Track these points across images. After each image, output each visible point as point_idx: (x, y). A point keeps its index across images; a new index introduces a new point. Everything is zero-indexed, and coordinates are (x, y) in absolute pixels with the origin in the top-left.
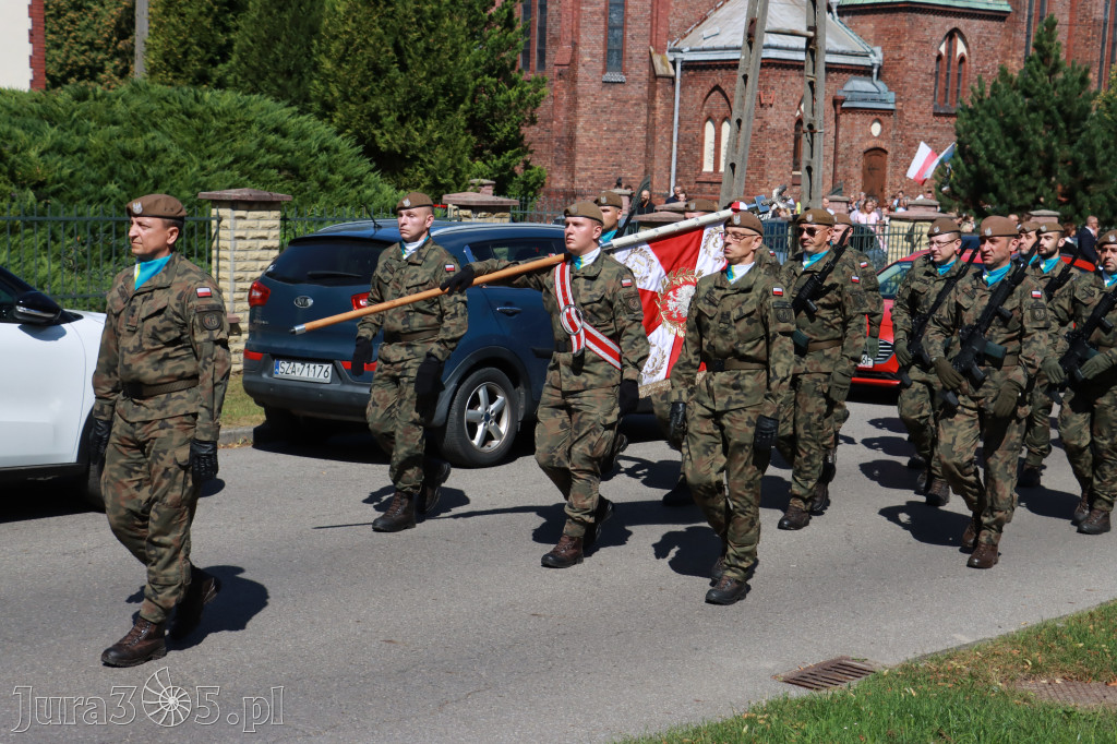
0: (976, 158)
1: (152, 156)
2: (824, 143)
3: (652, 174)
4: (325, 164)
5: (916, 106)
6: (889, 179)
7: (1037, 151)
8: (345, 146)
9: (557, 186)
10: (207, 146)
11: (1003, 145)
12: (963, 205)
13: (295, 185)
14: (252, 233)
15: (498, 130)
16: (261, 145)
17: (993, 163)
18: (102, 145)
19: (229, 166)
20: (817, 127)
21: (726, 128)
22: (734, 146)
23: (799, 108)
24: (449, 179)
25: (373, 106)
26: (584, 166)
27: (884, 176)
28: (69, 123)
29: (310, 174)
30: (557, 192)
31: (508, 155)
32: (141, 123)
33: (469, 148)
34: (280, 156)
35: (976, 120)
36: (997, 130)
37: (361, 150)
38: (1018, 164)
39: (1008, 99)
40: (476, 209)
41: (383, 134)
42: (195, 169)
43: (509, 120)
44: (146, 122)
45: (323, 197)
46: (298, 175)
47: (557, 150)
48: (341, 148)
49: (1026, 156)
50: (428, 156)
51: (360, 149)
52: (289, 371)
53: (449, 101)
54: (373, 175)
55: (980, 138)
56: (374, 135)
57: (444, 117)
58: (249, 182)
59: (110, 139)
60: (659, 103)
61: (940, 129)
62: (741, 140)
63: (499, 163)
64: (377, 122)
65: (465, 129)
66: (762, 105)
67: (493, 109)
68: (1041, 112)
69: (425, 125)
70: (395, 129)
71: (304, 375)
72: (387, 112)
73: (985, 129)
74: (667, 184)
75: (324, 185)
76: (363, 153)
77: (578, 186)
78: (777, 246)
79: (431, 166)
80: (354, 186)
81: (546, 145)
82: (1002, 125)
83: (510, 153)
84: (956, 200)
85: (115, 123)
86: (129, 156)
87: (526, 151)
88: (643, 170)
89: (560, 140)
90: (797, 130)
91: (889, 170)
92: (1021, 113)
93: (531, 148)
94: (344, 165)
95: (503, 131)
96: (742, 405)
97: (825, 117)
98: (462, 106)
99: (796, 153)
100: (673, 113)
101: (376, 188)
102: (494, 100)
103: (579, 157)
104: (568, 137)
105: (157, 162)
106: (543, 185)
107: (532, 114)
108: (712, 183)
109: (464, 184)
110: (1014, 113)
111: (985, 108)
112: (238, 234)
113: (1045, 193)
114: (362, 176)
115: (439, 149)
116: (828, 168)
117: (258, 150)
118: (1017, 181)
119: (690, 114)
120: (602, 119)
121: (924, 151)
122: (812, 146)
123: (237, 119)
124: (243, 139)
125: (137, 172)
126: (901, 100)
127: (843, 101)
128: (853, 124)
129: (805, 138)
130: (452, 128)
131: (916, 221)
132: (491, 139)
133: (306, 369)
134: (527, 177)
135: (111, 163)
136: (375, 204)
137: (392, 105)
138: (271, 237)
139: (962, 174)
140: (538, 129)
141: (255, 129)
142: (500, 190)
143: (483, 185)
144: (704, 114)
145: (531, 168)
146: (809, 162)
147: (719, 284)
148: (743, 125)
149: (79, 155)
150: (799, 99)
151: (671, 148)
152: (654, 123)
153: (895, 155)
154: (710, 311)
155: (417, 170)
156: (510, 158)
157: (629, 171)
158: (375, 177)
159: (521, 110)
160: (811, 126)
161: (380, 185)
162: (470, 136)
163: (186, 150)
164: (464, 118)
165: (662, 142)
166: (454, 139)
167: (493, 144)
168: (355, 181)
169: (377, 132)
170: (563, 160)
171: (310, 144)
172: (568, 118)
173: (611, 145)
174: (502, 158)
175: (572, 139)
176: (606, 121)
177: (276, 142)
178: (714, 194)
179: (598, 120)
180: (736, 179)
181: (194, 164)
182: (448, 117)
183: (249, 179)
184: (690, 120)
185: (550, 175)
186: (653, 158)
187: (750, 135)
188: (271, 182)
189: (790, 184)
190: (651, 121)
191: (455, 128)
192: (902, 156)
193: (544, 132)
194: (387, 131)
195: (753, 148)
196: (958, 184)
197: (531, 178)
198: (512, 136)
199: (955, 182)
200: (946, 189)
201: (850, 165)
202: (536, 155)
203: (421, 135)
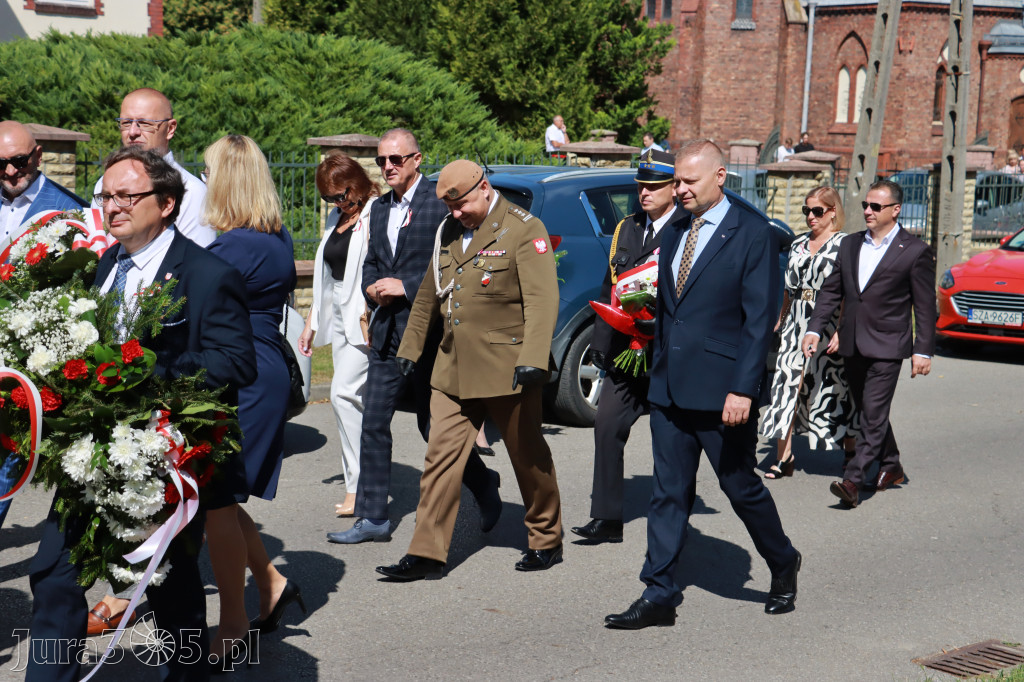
1: (264, 102)
2: (969, 85)
3: (782, 125)
4: (439, 111)
8: (462, 93)
9: (682, 138)
10: (319, 92)
15: (622, 79)
16: (374, 91)
18: (214, 91)
19: (341, 113)
20: (962, 69)
21: (862, 76)
22: (871, 90)
23: (941, 54)
25: (493, 53)
26: (710, 117)
28: (181, 68)
29: (424, 121)
31: (631, 105)
32: (253, 68)
33: (591, 97)
34: (394, 103)
37: (477, 97)
40: (594, 156)
41: (502, 83)
42: (306, 116)
43: (633, 69)
44: (258, 68)
45: (438, 145)
46: (412, 123)
47: (682, 101)
48: (456, 95)
50: (550, 105)
53: (570, 49)
54: (489, 123)
56: (493, 84)
57: (565, 65)
58: (362, 130)
59: (222, 85)
60: (790, 50)
62: (879, 84)
63: (623, 113)
64: (497, 70)
65: (586, 78)
66: (900, 51)
67: (617, 56)
69: (546, 73)
70: (515, 77)
72: (506, 60)
75: (439, 133)
76: (479, 100)
78: (916, 198)
80: (469, 134)
81: (670, 96)
83: (634, 103)
85: (227, 68)
86: (240, 102)
88: (772, 121)
89: (686, 90)
90: (938, 77)
94: (459, 112)
95: (628, 81)
98: (584, 54)
99: (937, 101)
100: (805, 62)
101: (492, 136)
102: (618, 48)
103: (706, 108)
104: (695, 87)
105: (269, 108)
106: (667, 136)
107: (658, 63)
108: (845, 134)
109: (585, 135)
114: (478, 124)
115: (560, 97)
116: (972, 117)
117: (371, 96)
119: (823, 62)
120: (730, 68)
122: (956, 89)
123: (351, 64)
124: (356, 85)
125: (248, 117)
127: (990, 46)
128: (1000, 70)
129: (948, 81)
130: (573, 76)
132: (615, 88)
134: (652, 126)
135: (222, 109)
136: (491, 153)
137: (511, 53)
140: (662, 79)
141: (368, 74)
142: (623, 137)
143: (604, 136)
144: (838, 61)
145: (655, 118)
146: (953, 107)
148: (881, 68)
149: (190, 100)
150: (942, 42)
151: (802, 98)
152: (784, 71)
155: (537, 119)
156: (635, 107)
157: (757, 122)
158: (492, 125)
159: (646, 59)
160: (956, 69)
161: (497, 133)
162: (592, 83)
163: (298, 96)
164: (586, 66)
165: (793, 92)
166: (576, 88)
167: (615, 94)
168: (471, 128)
169: (496, 81)
170: (689, 111)
171: (424, 90)
172: (694, 67)
173: (739, 95)
174: (627, 108)
175: (698, 90)
176: (734, 70)
177: (390, 88)
178: (847, 145)
179: (726, 69)
180: (872, 126)
181: (306, 110)
182: (569, 65)
183: (362, 125)
184: (823, 68)
185: (674, 127)
186: (783, 109)
187: (887, 85)
188: (384, 129)
189: (929, 135)
190: (781, 70)
191: (576, 76)
193: (669, 82)
194: (507, 79)
195: (891, 97)
197: (655, 129)
198: (637, 85)
201: (995, 115)
202: (661, 106)
203: (541, 83)
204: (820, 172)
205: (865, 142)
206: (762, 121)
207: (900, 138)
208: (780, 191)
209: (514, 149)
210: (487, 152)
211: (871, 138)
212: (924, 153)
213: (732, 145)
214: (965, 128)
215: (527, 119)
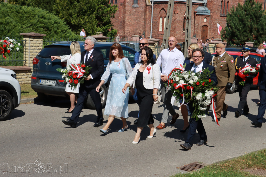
0: (232, 28)
1: (8, 23)
3: (146, 32)
4: (56, 27)
5: (216, 14)
6: (208, 34)
7: (248, 26)
8: (62, 22)
10: (23, 21)
11: (239, 24)
12: (228, 40)
13: (48, 32)
14: (35, 45)
15: (104, 19)
16: (38, 21)
17: (236, 29)
19: (29, 27)
20: (189, 18)
21: (165, 19)
22: (167, 23)
23: (185, 14)
24: (91, 32)
25: (70, 12)
26: (127, 29)
27: (207, 33)
29: (52, 29)
31: (107, 26)
32: (4, 14)
33: (96, 24)
34: (43, 24)
35: (232, 18)
36: (237, 20)
37: (66, 23)
38: (243, 29)
39: (240, 12)
41: (73, 20)
42: (19, 27)
43: (107, 16)
44: (6, 14)
45: (55, 36)
47: (120, 25)
48: (60, 22)
49: (245, 27)
50: (85, 26)
52: (44, 82)
53: (90, 11)
54: (69, 30)
55: (233, 22)
56: (70, 20)
58: (35, 31)
60: (147, 13)
61: (222, 20)
62: (169, 22)
63: (104, 28)
64: (72, 17)
65: (95, 19)
66: (175, 14)
67: (103, 13)
68: (249, 16)
69: (84, 17)
70: (76, 18)
71: (48, 83)
72: (74, 14)
73: (234, 20)
74: (149, 34)
75: (56, 33)
77: (126, 35)
79: (86, 28)
80: (64, 33)
81: (117, 24)
82: (239, 19)
83: (107, 25)
84: (226, 39)
86: (1, 23)
87: (112, 25)
88: (143, 31)
89: (121, 22)
90: (184, 20)
91: (208, 31)
92: (244, 16)
93: (113, 24)
94: (61, 27)
95: (106, 20)
97: (192, 17)
98: (94, 12)
99: (184, 26)
100: (151, 15)
101: (70, 33)
102: (103, 11)
103: (126, 27)
105: (9, 25)
107: (113, 15)
108: (161, 34)
109: (95, 34)
110: (242, 16)
111: (234, 14)
112: (31, 45)
113: (250, 37)
114: (66, 30)
115: (88, 24)
116: (192, 31)
117: (37, 22)
118: (242, 34)
120: (132, 17)
122: (188, 23)
123: (32, 14)
124: (33, 19)
126: (212, 12)
127: (197, 13)
128: (199, 19)
129: (186, 21)
130: (92, 18)
131: (216, 44)
132: (102, 22)
133: (49, 82)
136: (70, 38)
137: (75, 12)
138: (40, 46)
139: (228, 32)
140: (115, 19)
141: (36, 17)
142: (105, 34)
143: (100, 34)
144: (159, 16)
145: (113, 29)
146: (187, 28)
148: (170, 17)
150: (185, 12)
151: (151, 25)
152: (146, 18)
153: (210, 27)
156: (108, 27)
157: (139, 31)
158: (70, 31)
159: (110, 14)
160: (188, 18)
161: (71, 33)
162: (97, 20)
163: (17, 22)
164: (95, 16)
165: (148, 23)
166: (92, 21)
167: (103, 23)
168: (64, 31)
169: (71, 19)
170: (122, 28)
171: (52, 21)
172: (123, 16)
173: (135, 24)
174: (106, 27)
175: (124, 22)
177: (42, 20)
178: (162, 37)
179: (131, 17)
180: (167, 32)
181: (20, 26)
182: (90, 15)
183: (35, 30)
184: (156, 17)
185: (118, 32)
186: (146, 27)
187: (171, 22)
188: (41, 31)
189: (182, 35)
192: (212, 28)
193: (116, 20)
194: (74, 19)
195: (172, 25)
196: (227, 35)
197: (113, 32)
198: (108, 21)
199: (226, 34)
200: (224, 36)
201: (198, 30)
202: (115, 26)
203: (83, 20)
204: (155, 44)
205: (166, 36)
206: (141, 30)
207: (175, 35)
209: (76, 37)
210: (69, 38)
211: (167, 35)
212: (181, 39)
213: (133, 37)
214: (190, 33)
215: (79, 29)
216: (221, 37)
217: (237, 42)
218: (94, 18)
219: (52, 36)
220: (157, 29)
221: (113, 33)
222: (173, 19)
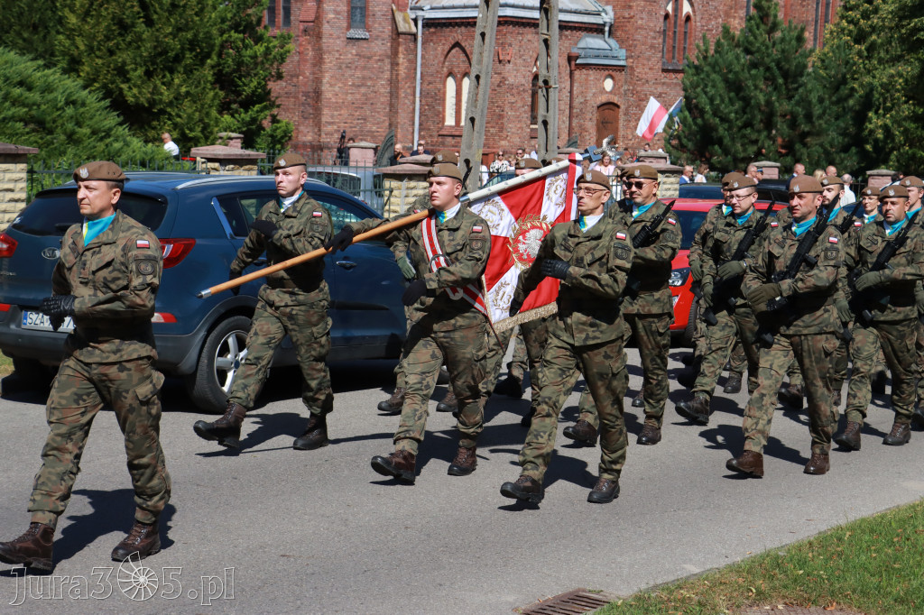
0: (702, 112)
2: (559, 98)
3: (397, 127)
4: (72, 117)
5: (645, 62)
6: (621, 133)
7: (758, 105)
8: (92, 99)
9: (305, 139)
11: (727, 100)
13: (42, 138)
15: (245, 85)
16: (5, 98)
17: (718, 117)
20: (551, 83)
21: (466, 83)
22: (473, 99)
23: (535, 64)
24: (197, 133)
25: (120, 60)
26: (330, 120)
27: (617, 128)
29: (57, 127)
30: (304, 146)
31: (255, 109)
33: (217, 102)
34: (26, 109)
35: (702, 76)
36: (721, 85)
37: (108, 104)
38: (742, 117)
39: (730, 56)
40: (224, 162)
41: (130, 88)
43: (255, 75)
45: (71, 150)
46: (44, 128)
47: (303, 104)
48: (88, 101)
49: (748, 110)
50: (176, 110)
51: (107, 102)
52: (37, 322)
53: (195, 56)
54: (120, 129)
55: (706, 93)
56: (121, 89)
57: (191, 72)
60: (401, 59)
61: (668, 85)
62: (480, 96)
63: (246, 117)
64: (125, 76)
65: (211, 84)
66: (500, 62)
67: (240, 64)
68: (761, 69)
69: (173, 80)
70: (143, 83)
72: (133, 66)
73: (710, 84)
74: (410, 137)
75: (71, 138)
76: (111, 106)
77: (325, 139)
79: (178, 120)
80: (102, 139)
81: (292, 100)
82: (726, 80)
83: (257, 107)
84: (684, 152)
87: (273, 105)
88: (387, 124)
89: (306, 94)
90: (534, 85)
91: (621, 123)
92: (743, 70)
93: (278, 102)
94: (91, 119)
95: (250, 87)
96: (599, 341)
97: (560, 73)
98: (209, 61)
99: (534, 107)
100: (415, 69)
102: (241, 56)
103: (325, 111)
104: (315, 92)
106: (290, 138)
107: (278, 69)
108: (453, 136)
109: (212, 137)
110: (737, 69)
111: (709, 64)
113: (766, 145)
114: (110, 129)
115: (187, 103)
116: (564, 122)
118: (740, 134)
119: (432, 70)
120: (346, 75)
121: (653, 105)
122: (547, 101)
126: (632, 57)
127: (577, 57)
128: (586, 80)
129: (541, 93)
130: (199, 82)
132: (239, 94)
134: (275, 130)
136: (124, 157)
137: (138, 59)
138: (17, 189)
139: (690, 127)
140: (284, 84)
142: (248, 143)
143: (231, 138)
144: (445, 69)
145: (278, 122)
146: (545, 116)
147: (572, 232)
148: (482, 81)
150: (535, 56)
151: (414, 102)
152: (397, 78)
153: (627, 109)
154: (565, 256)
155: (165, 123)
156: (257, 112)
157: (374, 124)
158: (123, 131)
159: (267, 66)
160: (546, 82)
161: (128, 138)
162: (217, 90)
164: (211, 73)
165: (406, 97)
166: (202, 94)
167: (240, 98)
168: (103, 134)
169: (125, 86)
170: (310, 114)
171: (56, 97)
172: (314, 74)
173: (357, 100)
174: (250, 112)
175: (318, 94)
176: (351, 76)
177: (22, 95)
178: (456, 146)
179: (343, 75)
180: (475, 132)
182: (195, 72)
184: (432, 75)
185: (297, 129)
186: (397, 112)
187: (489, 90)
188: (17, 134)
189: (528, 137)
190: (394, 77)
191: (202, 82)
192: (633, 110)
193: (290, 87)
194: (135, 86)
195: (493, 102)
196: (685, 137)
197: (278, 131)
198: (259, 90)
199: (682, 135)
200: (675, 142)
201: (585, 119)
202: (284, 110)
203: (168, 89)
205: (470, 147)
206: (378, 124)
207: (503, 140)
208: (395, 193)
209: (146, 153)
210: (119, 156)
211: (475, 143)
214: (556, 130)
215: (155, 123)
216: (665, 146)
217: (720, 162)
218: (208, 81)
219: (57, 152)
220: (438, 115)
221: (279, 133)
222: (493, 84)
